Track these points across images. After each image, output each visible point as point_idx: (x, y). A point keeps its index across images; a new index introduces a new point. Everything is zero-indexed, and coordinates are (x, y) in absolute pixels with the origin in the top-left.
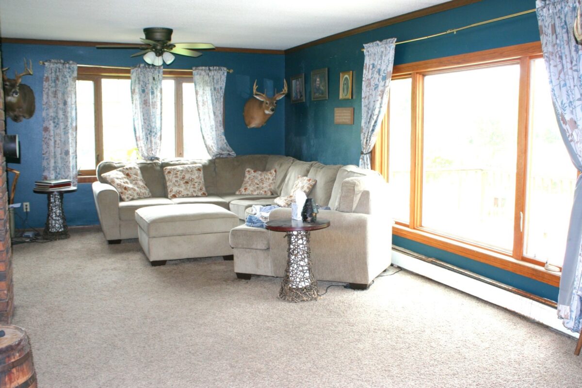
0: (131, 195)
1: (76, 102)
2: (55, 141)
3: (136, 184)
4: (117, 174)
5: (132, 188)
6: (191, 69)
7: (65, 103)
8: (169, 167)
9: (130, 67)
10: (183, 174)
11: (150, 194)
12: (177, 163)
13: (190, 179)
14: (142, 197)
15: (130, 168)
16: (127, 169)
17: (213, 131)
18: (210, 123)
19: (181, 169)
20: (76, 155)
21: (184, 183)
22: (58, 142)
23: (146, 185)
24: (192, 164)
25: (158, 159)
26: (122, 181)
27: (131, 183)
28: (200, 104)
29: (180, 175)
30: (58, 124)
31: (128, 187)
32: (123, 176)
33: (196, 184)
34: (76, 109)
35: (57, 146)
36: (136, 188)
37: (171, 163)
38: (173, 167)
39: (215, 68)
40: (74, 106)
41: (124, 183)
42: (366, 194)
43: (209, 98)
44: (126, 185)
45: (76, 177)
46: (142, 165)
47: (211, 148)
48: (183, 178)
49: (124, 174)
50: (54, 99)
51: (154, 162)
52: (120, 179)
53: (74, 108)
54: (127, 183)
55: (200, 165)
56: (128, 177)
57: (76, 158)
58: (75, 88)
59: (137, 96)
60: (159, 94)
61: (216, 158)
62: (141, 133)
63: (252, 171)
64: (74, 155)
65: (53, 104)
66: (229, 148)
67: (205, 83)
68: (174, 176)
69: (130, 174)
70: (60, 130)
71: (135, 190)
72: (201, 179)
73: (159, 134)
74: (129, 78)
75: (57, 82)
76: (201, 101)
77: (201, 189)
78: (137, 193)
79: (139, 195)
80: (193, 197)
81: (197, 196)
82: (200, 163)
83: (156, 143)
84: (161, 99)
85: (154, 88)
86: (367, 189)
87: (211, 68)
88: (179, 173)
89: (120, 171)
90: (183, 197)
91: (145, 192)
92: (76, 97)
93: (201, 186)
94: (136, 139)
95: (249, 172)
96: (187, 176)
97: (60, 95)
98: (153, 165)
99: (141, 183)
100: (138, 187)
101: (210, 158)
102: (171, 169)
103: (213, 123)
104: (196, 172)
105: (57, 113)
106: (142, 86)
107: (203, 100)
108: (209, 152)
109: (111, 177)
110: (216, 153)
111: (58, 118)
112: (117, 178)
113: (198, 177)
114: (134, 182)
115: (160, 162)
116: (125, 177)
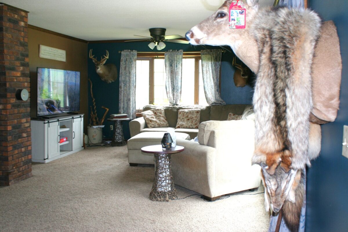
0: (153, 125)
1: (136, 72)
2: (124, 93)
3: (159, 118)
4: (149, 113)
5: (155, 121)
6: (200, 51)
7: (130, 73)
8: (181, 110)
9: (164, 52)
10: (188, 114)
11: (168, 125)
12: (187, 107)
13: (191, 117)
14: (161, 126)
15: (158, 110)
16: (156, 110)
17: (213, 89)
18: (211, 84)
19: (187, 111)
20: (135, 101)
21: (187, 120)
22: (125, 94)
23: (166, 120)
24: (195, 108)
25: (177, 105)
26: (150, 116)
27: (156, 118)
28: (205, 72)
29: (186, 115)
30: (125, 84)
31: (153, 120)
32: (153, 114)
33: (194, 121)
34: (136, 76)
35: (125, 96)
36: (158, 121)
37: (183, 107)
38: (183, 110)
39: (214, 50)
40: (134, 74)
41: (151, 118)
42: (213, 133)
43: (210, 68)
44: (152, 119)
45: (135, 113)
46: (166, 108)
47: (211, 99)
48: (187, 117)
49: (153, 113)
50: (125, 71)
51: (174, 106)
52: (150, 115)
53: (135, 76)
54: (153, 118)
55: (199, 109)
56: (155, 115)
57: (135, 103)
58: (136, 64)
59: (168, 68)
60: (180, 67)
61: (212, 106)
62: (170, 90)
63: (232, 115)
64: (134, 101)
65: (124, 73)
66: (220, 99)
67: (209, 59)
68: (182, 115)
69: (157, 113)
70: (127, 88)
71: (156, 122)
72: (198, 118)
73: (180, 90)
74: (163, 58)
75: (126, 62)
76: (206, 71)
77: (196, 124)
78: (158, 124)
79: (159, 125)
80: (190, 128)
81: (192, 128)
82: (200, 108)
83: (177, 96)
84: (182, 70)
85: (177, 64)
86: (214, 130)
87: (212, 50)
88: (185, 114)
89: (152, 111)
90: (184, 128)
91: (164, 124)
92: (136, 70)
93: (197, 122)
94: (167, 93)
95: (230, 115)
96: (190, 116)
97: (127, 69)
98: (172, 108)
99: (162, 118)
100: (159, 121)
101: (208, 105)
102: (181, 111)
103: (213, 84)
104: (195, 113)
105: (125, 78)
106: (170, 62)
107: (206, 70)
108: (207, 102)
109: (145, 114)
110: (213, 102)
111: (126, 81)
112: (148, 115)
113: (196, 117)
114: (158, 117)
115: (177, 107)
116: (153, 115)
